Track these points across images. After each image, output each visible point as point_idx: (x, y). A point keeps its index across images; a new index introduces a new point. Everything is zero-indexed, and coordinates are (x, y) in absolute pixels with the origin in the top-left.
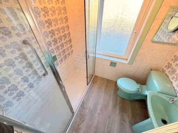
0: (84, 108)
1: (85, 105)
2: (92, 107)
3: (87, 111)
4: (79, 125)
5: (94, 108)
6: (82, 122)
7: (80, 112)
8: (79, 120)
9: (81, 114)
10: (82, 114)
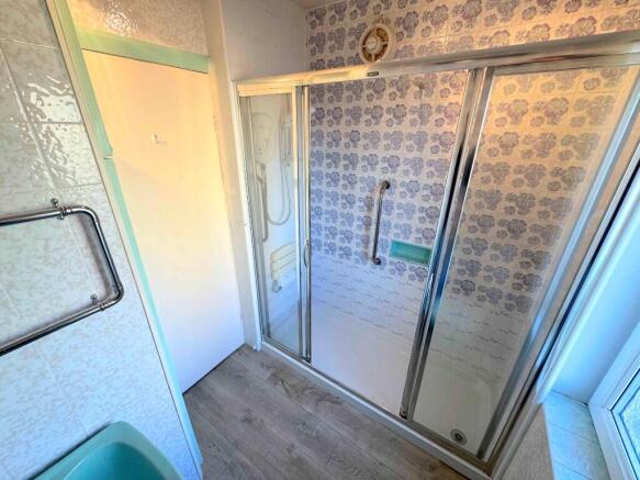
0: (319, 400)
1: (328, 404)
2: (318, 427)
3: (309, 409)
4: (283, 382)
5: (314, 434)
6: (287, 390)
7: (311, 388)
8: (294, 381)
9: (304, 390)
10: (307, 392)
